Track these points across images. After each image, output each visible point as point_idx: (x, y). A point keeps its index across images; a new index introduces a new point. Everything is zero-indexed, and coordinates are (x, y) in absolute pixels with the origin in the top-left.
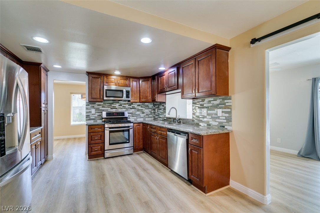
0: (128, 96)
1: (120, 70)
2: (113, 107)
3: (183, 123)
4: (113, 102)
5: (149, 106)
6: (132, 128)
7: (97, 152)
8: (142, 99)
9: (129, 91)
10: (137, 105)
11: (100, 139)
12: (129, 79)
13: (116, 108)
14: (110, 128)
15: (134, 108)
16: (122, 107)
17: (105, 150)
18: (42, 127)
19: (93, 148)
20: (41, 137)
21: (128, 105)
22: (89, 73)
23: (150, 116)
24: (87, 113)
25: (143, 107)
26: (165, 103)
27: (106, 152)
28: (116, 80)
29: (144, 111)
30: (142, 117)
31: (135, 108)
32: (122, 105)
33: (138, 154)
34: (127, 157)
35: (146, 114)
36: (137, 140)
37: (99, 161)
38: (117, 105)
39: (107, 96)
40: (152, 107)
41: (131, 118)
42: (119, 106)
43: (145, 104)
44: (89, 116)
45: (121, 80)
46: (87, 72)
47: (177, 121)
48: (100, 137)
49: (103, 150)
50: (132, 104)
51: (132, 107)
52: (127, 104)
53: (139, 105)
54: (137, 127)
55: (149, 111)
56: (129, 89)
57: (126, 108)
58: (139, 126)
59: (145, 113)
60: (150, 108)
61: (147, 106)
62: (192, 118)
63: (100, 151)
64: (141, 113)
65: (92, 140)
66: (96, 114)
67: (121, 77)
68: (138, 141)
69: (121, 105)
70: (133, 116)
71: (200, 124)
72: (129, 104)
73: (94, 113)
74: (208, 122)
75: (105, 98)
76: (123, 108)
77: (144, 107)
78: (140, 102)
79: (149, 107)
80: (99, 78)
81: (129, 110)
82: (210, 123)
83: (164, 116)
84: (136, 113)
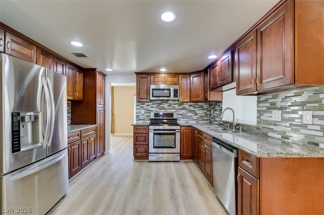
0: (175, 96)
1: (165, 66)
2: (162, 107)
3: (242, 130)
4: (162, 102)
5: (203, 106)
6: (179, 132)
7: (142, 154)
8: (193, 98)
9: (177, 89)
10: (188, 106)
11: (144, 140)
12: (177, 75)
13: (165, 109)
14: (154, 130)
15: (184, 109)
16: (171, 107)
17: (149, 152)
18: (97, 125)
19: (138, 149)
20: (96, 134)
21: (178, 105)
22: (137, 73)
23: (204, 118)
24: (137, 113)
25: (196, 107)
26: (221, 102)
27: (150, 156)
28: (164, 78)
29: (197, 113)
30: (195, 120)
31: (186, 109)
32: (172, 106)
33: (186, 163)
34: (172, 164)
35: (200, 116)
36: (185, 146)
37: (143, 163)
38: (167, 105)
39: (154, 95)
40: (208, 107)
41: (181, 120)
42: (168, 106)
43: (198, 104)
44: (138, 116)
45: (169, 77)
46: (135, 73)
47: (234, 128)
48: (144, 139)
49: (147, 152)
50: (183, 104)
51: (183, 107)
52: (177, 104)
53: (190, 106)
54: (185, 130)
55: (203, 113)
56: (177, 87)
57: (176, 109)
58: (187, 130)
59: (198, 115)
60: (205, 109)
61: (201, 107)
62: (256, 124)
63: (145, 154)
64: (194, 114)
65: (137, 141)
66: (145, 114)
67: (169, 74)
68: (186, 148)
69: (170, 106)
70: (183, 118)
71: (269, 134)
72: (179, 104)
73: (143, 114)
74: (284, 132)
75: (152, 98)
76: (173, 108)
77: (198, 107)
78: (190, 102)
79: (204, 108)
80: (146, 78)
81: (179, 111)
82: (288, 134)
83: (220, 119)
84: (188, 115)
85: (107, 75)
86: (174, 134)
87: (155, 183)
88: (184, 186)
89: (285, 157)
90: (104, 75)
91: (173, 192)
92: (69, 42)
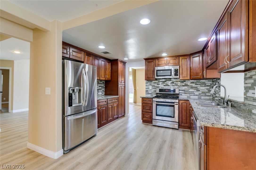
0: (176, 74)
1: (167, 52)
2: (166, 84)
4: (166, 80)
5: (206, 83)
6: (177, 104)
7: (147, 119)
8: (193, 76)
9: (178, 69)
10: (190, 83)
11: (149, 109)
12: (178, 58)
13: (169, 86)
14: (157, 102)
15: (186, 85)
16: (174, 84)
17: (153, 118)
18: (118, 96)
19: (144, 115)
20: (118, 102)
21: (180, 83)
22: (146, 59)
23: (207, 94)
24: (146, 89)
25: (198, 84)
26: (219, 79)
27: (154, 121)
28: (166, 61)
29: (199, 89)
30: (197, 95)
31: (188, 86)
32: (174, 83)
33: (183, 131)
34: (171, 131)
35: (202, 92)
36: (183, 117)
37: (148, 126)
39: (158, 75)
40: (211, 84)
41: (183, 94)
42: (171, 83)
43: (200, 81)
44: (147, 91)
45: (170, 60)
46: (144, 59)
48: (149, 108)
49: (151, 117)
50: (185, 81)
51: (185, 84)
52: (180, 81)
53: (192, 83)
54: (183, 104)
55: (206, 89)
56: (177, 67)
57: (178, 86)
59: (200, 91)
60: (208, 86)
61: (204, 83)
62: (243, 101)
63: (150, 119)
64: (196, 91)
65: (144, 109)
66: (153, 90)
67: (170, 57)
68: (184, 119)
69: (173, 83)
70: (185, 93)
72: (181, 81)
73: (151, 89)
75: (156, 77)
76: (176, 85)
77: (199, 84)
79: (207, 84)
80: (152, 62)
81: (181, 87)
83: (218, 95)
84: (189, 90)
85: (126, 62)
86: (173, 106)
87: (150, 140)
88: (172, 147)
89: (231, 129)
90: (124, 63)
91: (160, 149)
92: (98, 47)
